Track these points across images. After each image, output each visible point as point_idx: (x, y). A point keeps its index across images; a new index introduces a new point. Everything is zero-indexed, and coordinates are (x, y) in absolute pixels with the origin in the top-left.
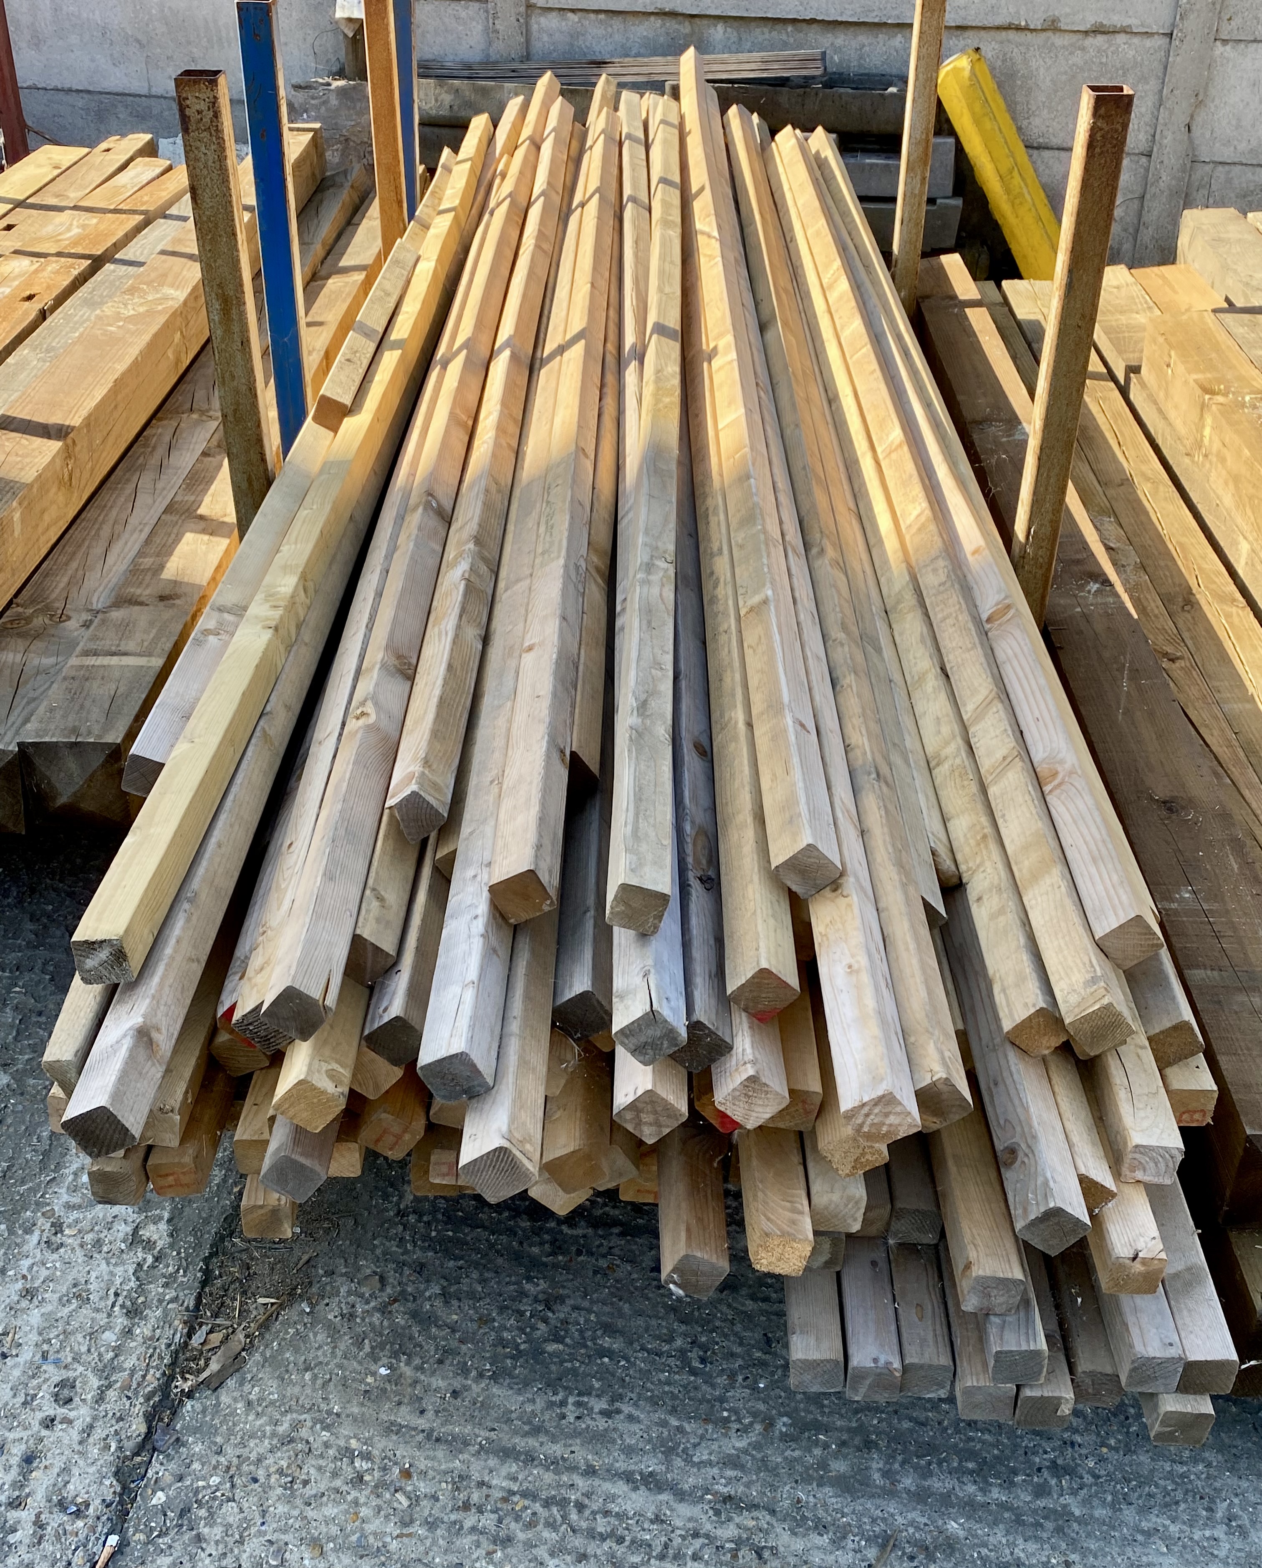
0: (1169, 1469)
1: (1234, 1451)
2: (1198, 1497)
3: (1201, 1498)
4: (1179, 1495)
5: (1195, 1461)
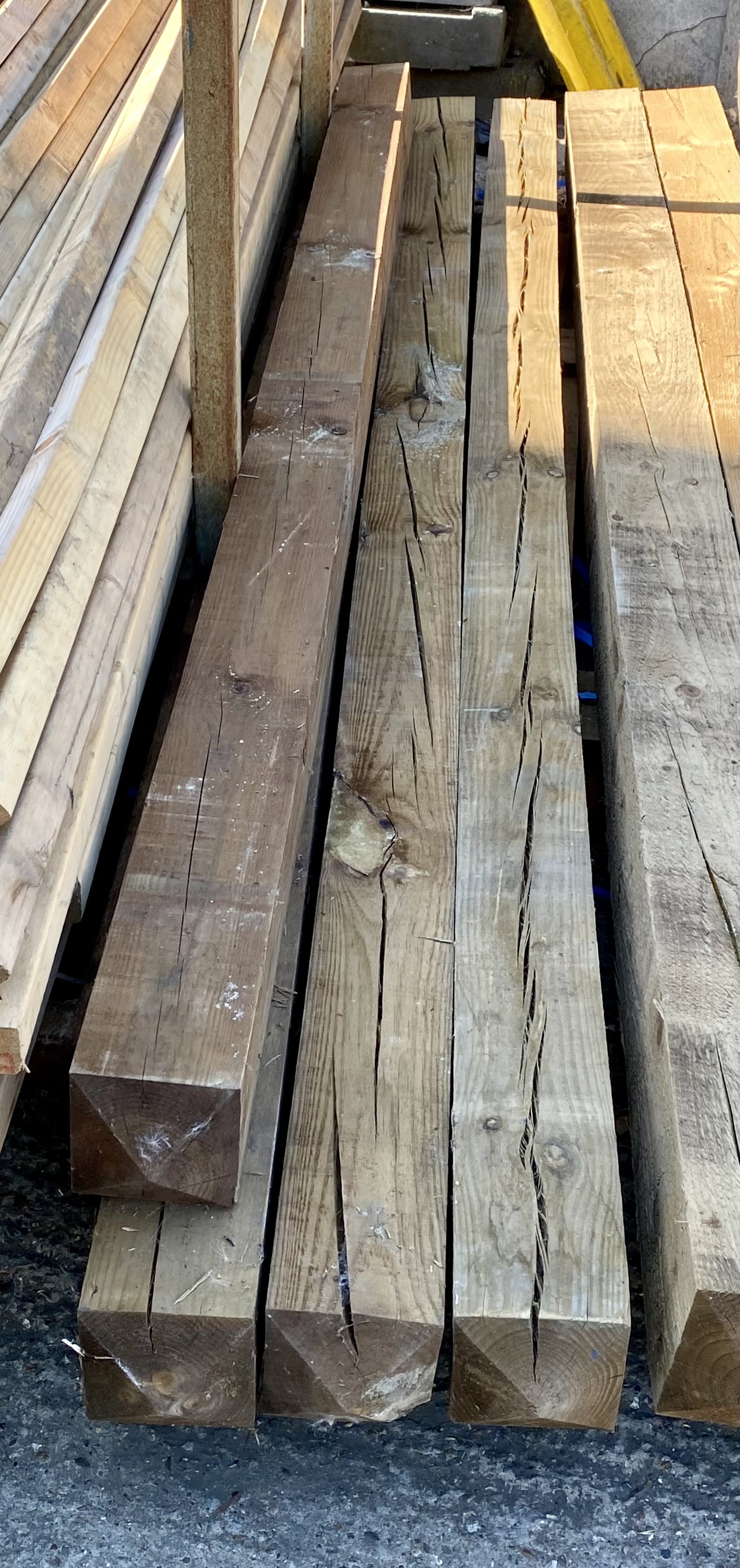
0: (32, 1508)
1: (127, 1490)
2: (50, 1545)
3: (54, 1547)
4: (28, 1542)
5: (70, 1499)
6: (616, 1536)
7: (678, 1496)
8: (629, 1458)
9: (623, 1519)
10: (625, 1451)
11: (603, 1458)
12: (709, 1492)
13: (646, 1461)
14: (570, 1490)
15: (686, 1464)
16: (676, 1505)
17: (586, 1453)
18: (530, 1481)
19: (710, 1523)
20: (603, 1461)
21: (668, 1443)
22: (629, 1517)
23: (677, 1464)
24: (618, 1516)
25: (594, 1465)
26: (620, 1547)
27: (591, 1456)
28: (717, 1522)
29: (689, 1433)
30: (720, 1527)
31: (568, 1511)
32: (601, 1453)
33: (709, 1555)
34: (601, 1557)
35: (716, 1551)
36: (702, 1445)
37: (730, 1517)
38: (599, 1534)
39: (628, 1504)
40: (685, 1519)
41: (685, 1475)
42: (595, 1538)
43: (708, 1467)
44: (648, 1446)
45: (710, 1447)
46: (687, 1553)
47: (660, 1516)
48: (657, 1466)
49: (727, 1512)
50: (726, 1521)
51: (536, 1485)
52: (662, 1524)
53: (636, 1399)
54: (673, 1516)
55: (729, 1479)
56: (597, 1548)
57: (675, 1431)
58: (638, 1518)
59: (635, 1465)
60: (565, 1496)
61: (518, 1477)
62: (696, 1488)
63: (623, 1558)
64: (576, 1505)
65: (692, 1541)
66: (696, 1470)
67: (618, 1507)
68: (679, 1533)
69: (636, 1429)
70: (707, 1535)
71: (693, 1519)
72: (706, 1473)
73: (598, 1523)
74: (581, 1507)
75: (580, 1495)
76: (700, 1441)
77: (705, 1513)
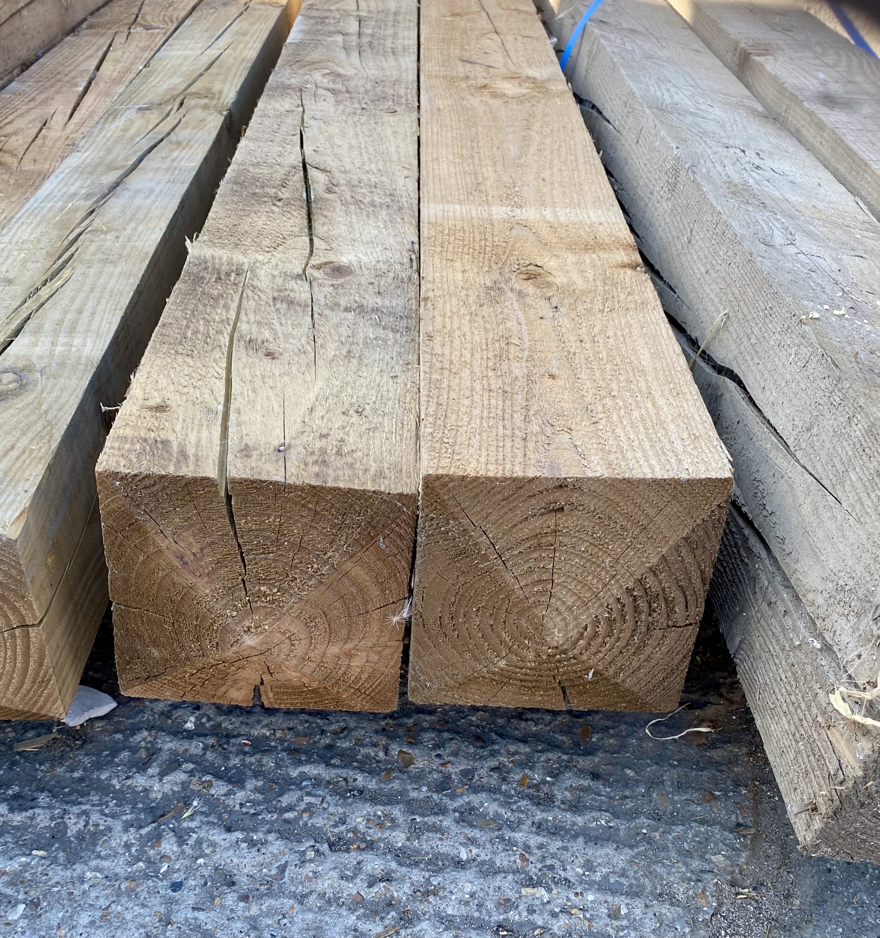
6: (118, 870)
7: (212, 819)
8: (161, 780)
9: (133, 850)
10: (159, 774)
11: (129, 782)
12: (252, 811)
13: (183, 783)
14: (73, 821)
15: (230, 781)
16: (205, 828)
17: (110, 778)
18: (24, 814)
19: (244, 845)
20: (129, 787)
21: (218, 761)
22: (142, 846)
23: (220, 783)
24: (128, 846)
25: (115, 792)
26: (117, 884)
27: (114, 782)
28: (252, 844)
29: (247, 749)
30: (254, 850)
31: (65, 846)
32: (128, 778)
33: (233, 883)
34: (88, 896)
35: (245, 879)
36: (259, 761)
37: (271, 837)
38: (98, 869)
39: (144, 831)
40: (213, 845)
41: (227, 794)
42: (89, 875)
43: (260, 784)
44: (191, 766)
45: (269, 762)
46: (206, 883)
47: (181, 841)
48: (195, 787)
49: (269, 832)
50: (266, 842)
51: (32, 818)
52: (183, 852)
53: (192, 719)
54: (199, 842)
55: (282, 795)
56: (86, 886)
57: (231, 749)
58: (153, 847)
59: (167, 788)
60: (66, 827)
61: (11, 810)
62: (237, 807)
63: (118, 896)
64: (77, 838)
65: (216, 869)
66: (243, 788)
67: (132, 836)
68: (201, 861)
69: (181, 751)
70: (235, 860)
71: (223, 843)
72: (257, 790)
73: (99, 857)
74: (83, 839)
75: (85, 826)
76: (258, 756)
77: (239, 835)
